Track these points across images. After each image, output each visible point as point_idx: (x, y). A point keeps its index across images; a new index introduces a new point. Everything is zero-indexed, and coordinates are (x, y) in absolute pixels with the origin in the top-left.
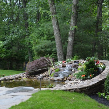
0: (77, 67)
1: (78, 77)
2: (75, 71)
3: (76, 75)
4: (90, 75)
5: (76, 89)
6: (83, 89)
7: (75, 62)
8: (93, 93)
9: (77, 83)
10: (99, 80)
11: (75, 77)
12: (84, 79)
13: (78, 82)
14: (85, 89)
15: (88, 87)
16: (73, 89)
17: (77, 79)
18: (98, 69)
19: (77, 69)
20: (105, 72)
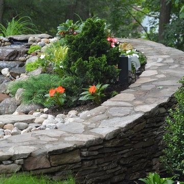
0: (22, 58)
1: (30, 98)
2: (14, 76)
3: (20, 90)
4: (92, 89)
5: (30, 155)
6: (68, 159)
7: (12, 41)
8: (114, 174)
9: (32, 126)
10: (137, 109)
11: (17, 98)
12: (59, 108)
13: (32, 121)
14: (78, 158)
15: (90, 146)
16: (11, 159)
17: (27, 107)
18: (123, 62)
19: (22, 65)
20: (151, 77)
